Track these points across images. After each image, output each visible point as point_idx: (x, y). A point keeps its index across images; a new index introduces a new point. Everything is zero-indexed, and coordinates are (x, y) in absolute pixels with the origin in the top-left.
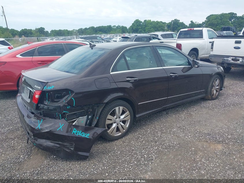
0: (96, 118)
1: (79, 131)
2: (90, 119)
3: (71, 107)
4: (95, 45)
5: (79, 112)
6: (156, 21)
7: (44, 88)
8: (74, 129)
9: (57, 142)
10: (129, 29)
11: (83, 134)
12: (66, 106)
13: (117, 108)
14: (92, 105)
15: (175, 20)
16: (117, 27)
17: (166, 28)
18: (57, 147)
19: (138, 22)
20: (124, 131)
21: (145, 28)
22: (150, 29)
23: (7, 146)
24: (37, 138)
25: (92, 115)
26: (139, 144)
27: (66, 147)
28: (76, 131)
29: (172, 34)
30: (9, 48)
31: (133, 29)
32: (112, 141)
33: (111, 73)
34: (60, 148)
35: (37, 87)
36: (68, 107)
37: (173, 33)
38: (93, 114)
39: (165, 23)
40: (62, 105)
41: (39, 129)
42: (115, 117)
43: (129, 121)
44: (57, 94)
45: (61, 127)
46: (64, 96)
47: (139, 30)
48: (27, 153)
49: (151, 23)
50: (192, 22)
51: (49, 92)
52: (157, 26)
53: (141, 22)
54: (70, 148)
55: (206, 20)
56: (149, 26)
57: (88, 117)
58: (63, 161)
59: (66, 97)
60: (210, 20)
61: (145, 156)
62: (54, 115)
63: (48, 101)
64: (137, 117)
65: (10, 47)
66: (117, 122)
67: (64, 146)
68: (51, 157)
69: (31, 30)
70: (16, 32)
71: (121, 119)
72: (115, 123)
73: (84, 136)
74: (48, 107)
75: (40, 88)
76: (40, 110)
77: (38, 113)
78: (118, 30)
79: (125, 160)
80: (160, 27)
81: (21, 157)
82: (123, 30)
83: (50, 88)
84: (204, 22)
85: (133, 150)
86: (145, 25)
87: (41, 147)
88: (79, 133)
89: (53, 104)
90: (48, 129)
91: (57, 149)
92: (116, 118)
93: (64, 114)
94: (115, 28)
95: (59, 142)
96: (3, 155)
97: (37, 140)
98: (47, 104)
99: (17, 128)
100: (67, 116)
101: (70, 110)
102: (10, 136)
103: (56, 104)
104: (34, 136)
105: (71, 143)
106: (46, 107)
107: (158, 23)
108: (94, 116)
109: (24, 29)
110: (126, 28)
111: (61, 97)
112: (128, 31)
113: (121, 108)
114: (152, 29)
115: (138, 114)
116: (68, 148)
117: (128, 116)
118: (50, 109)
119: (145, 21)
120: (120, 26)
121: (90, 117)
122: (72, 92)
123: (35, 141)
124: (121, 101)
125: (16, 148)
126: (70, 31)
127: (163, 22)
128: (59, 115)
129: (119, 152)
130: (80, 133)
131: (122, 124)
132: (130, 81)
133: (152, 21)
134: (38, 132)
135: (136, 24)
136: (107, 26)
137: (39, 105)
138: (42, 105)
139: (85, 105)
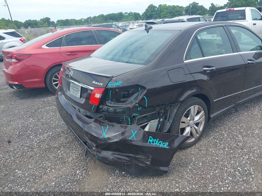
0: (168, 121)
1: (155, 140)
2: (162, 122)
3: (142, 108)
4: (151, 28)
5: (149, 115)
6: (173, 6)
7: (109, 84)
8: (150, 137)
9: (127, 154)
10: (143, 16)
11: (160, 144)
12: (137, 107)
13: (192, 108)
14: (165, 105)
15: (193, 3)
16: (129, 14)
17: (184, 13)
18: (127, 160)
19: (152, 7)
20: (198, 135)
21: (159, 13)
22: (166, 14)
23: (54, 157)
24: (100, 150)
25: (164, 118)
26: (222, 152)
27: (139, 161)
28: (152, 139)
29: (199, 18)
30: (21, 40)
31: (146, 15)
32: (184, 149)
33: (185, 62)
34: (131, 161)
35: (96, 83)
36: (139, 109)
37: (200, 16)
38: (166, 116)
39: (182, 7)
40: (131, 106)
41: (105, 138)
42: (189, 118)
43: (203, 123)
44: (123, 91)
45: (133, 135)
46: (132, 94)
47: (154, 16)
48: (83, 167)
49: (166, 8)
50: (212, 4)
51: (113, 89)
52: (173, 11)
53: (155, 7)
54: (145, 162)
55: (228, 2)
56: (164, 12)
57: (159, 120)
58: (133, 178)
59: (135, 95)
60: (233, 2)
61: (239, 168)
62: (121, 119)
63: (112, 101)
64: (211, 117)
65: (22, 38)
66: (191, 124)
67: (137, 159)
68: (116, 172)
69: (35, 21)
70: (20, 24)
71: (194, 120)
72: (188, 126)
73: (161, 146)
74: (114, 109)
75: (101, 84)
76: (101, 113)
77: (100, 117)
78: (130, 17)
79: (214, 175)
80: (176, 12)
81: (78, 172)
82: (136, 17)
83: (117, 84)
84: (226, 4)
85: (217, 161)
86: (160, 11)
87: (105, 161)
88: (155, 142)
89: (120, 105)
90: (118, 139)
91: (127, 162)
92: (190, 120)
93: (134, 117)
94: (127, 15)
95: (129, 154)
96: (53, 170)
97: (100, 153)
98: (111, 106)
99: (58, 133)
100: (138, 119)
101: (141, 113)
102: (53, 144)
103: (124, 106)
104: (97, 147)
105: (148, 155)
106: (111, 109)
107: (174, 7)
108: (166, 118)
109: (28, 20)
110: (139, 14)
111: (129, 96)
112: (141, 18)
113: (197, 107)
114: (168, 14)
115: (213, 113)
116: (142, 162)
117: (202, 117)
118: (117, 112)
119: (160, 6)
120: (132, 13)
121: (161, 120)
122: (144, 88)
123: (98, 154)
124: (196, 98)
125: (66, 160)
126: (78, 20)
127: (180, 6)
128: (127, 119)
129: (200, 164)
130: (157, 142)
131: (196, 127)
132: (207, 72)
133: (167, 6)
134: (103, 142)
135: (151, 9)
136: (118, 13)
137: (100, 107)
138: (106, 107)
139: (158, 106)
